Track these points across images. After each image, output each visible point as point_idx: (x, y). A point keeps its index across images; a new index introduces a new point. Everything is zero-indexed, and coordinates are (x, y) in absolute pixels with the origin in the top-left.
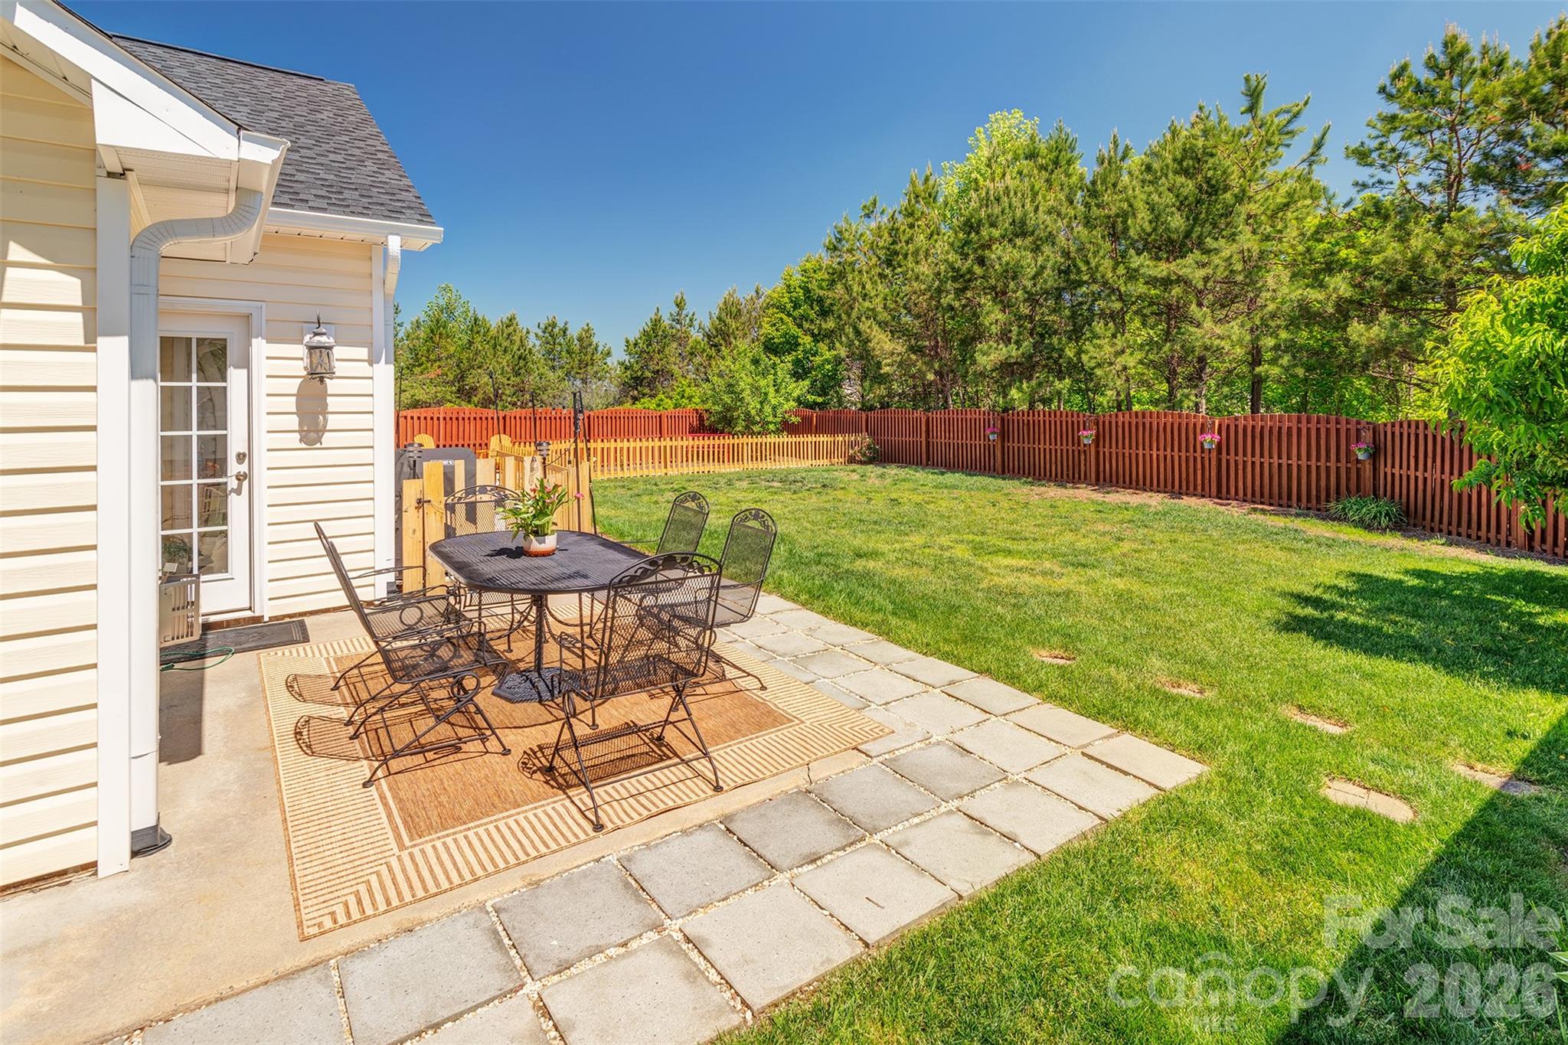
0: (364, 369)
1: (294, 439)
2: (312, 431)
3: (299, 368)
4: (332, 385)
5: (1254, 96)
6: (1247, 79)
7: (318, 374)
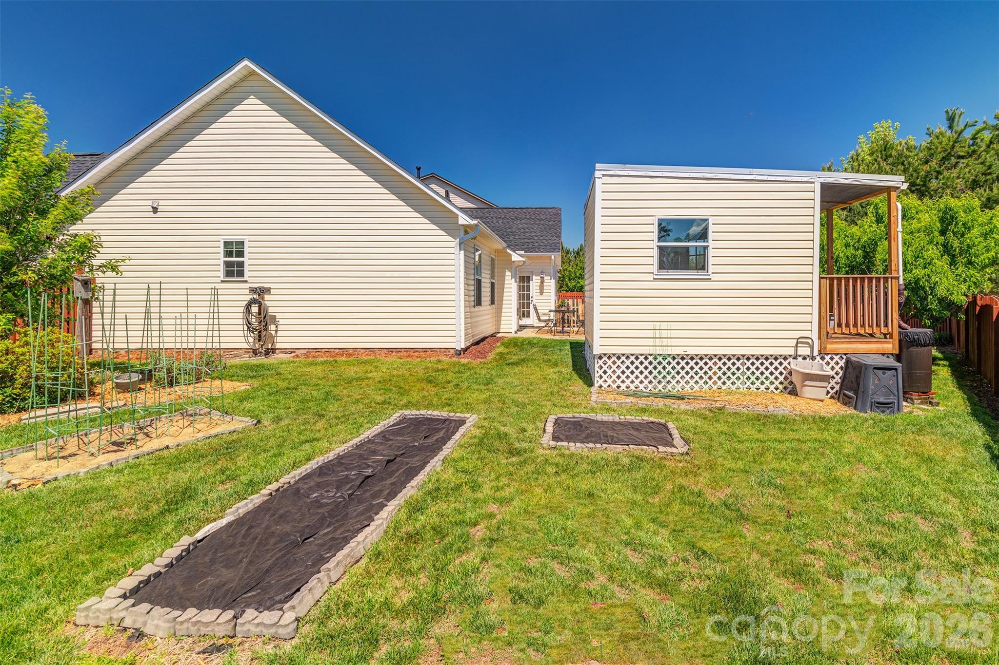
0: (549, 281)
1: (539, 294)
2: (542, 293)
3: (540, 281)
4: (545, 284)
5: (951, 119)
6: (947, 112)
7: (542, 282)
